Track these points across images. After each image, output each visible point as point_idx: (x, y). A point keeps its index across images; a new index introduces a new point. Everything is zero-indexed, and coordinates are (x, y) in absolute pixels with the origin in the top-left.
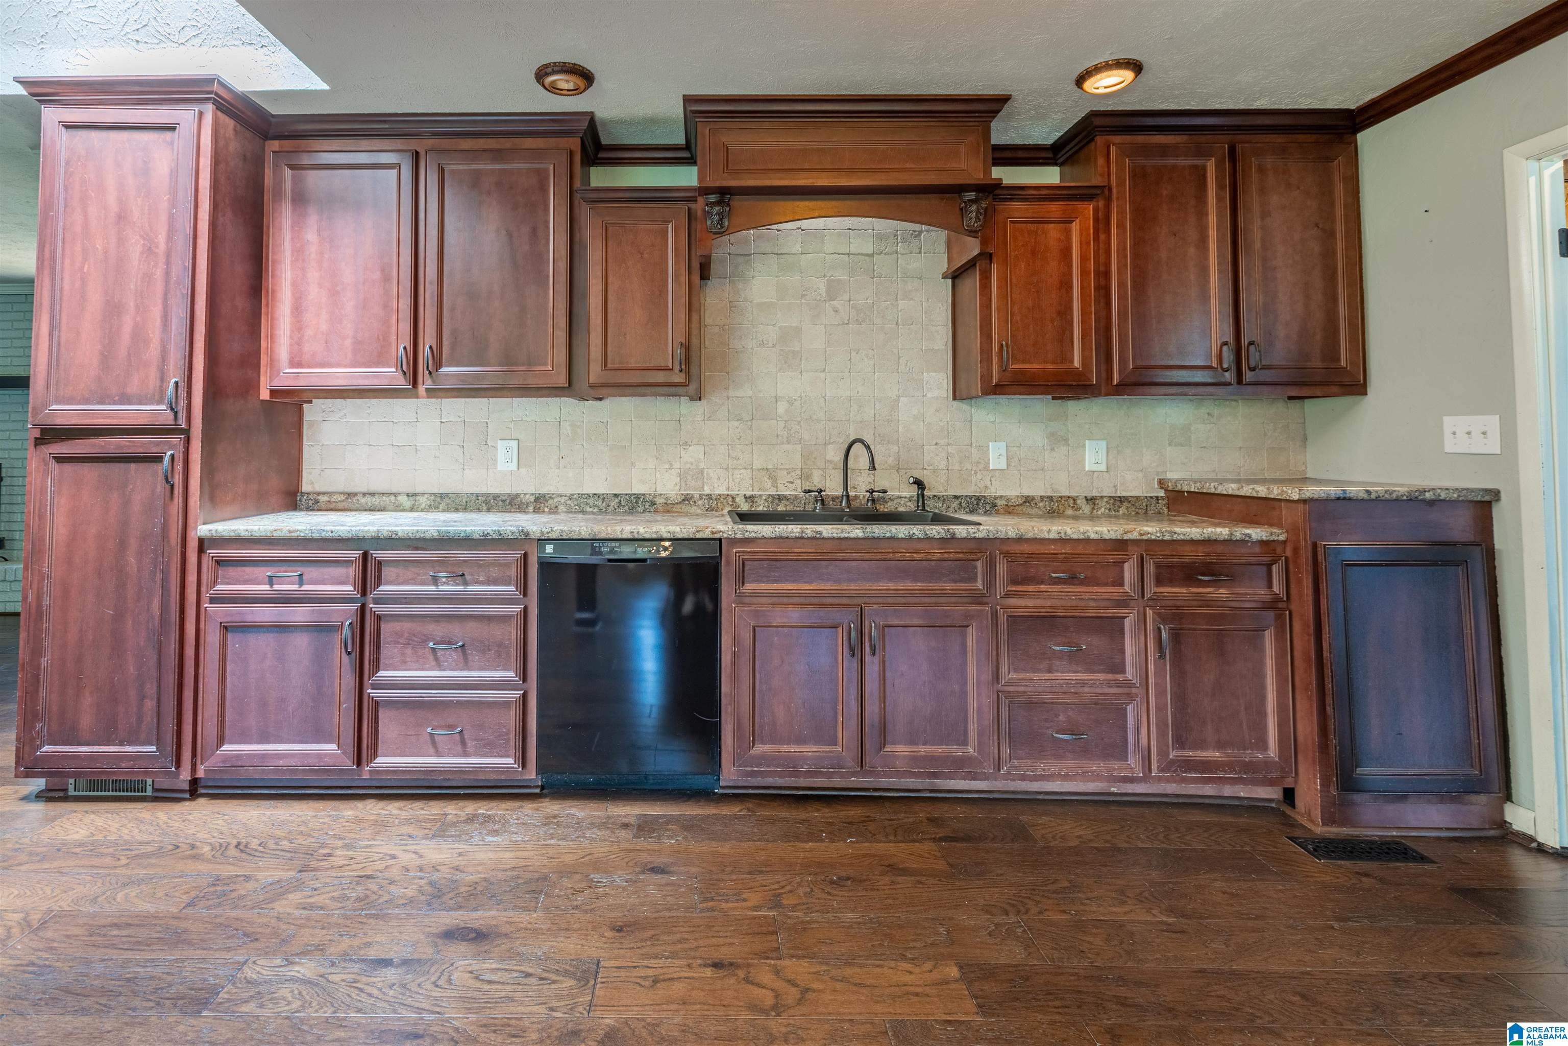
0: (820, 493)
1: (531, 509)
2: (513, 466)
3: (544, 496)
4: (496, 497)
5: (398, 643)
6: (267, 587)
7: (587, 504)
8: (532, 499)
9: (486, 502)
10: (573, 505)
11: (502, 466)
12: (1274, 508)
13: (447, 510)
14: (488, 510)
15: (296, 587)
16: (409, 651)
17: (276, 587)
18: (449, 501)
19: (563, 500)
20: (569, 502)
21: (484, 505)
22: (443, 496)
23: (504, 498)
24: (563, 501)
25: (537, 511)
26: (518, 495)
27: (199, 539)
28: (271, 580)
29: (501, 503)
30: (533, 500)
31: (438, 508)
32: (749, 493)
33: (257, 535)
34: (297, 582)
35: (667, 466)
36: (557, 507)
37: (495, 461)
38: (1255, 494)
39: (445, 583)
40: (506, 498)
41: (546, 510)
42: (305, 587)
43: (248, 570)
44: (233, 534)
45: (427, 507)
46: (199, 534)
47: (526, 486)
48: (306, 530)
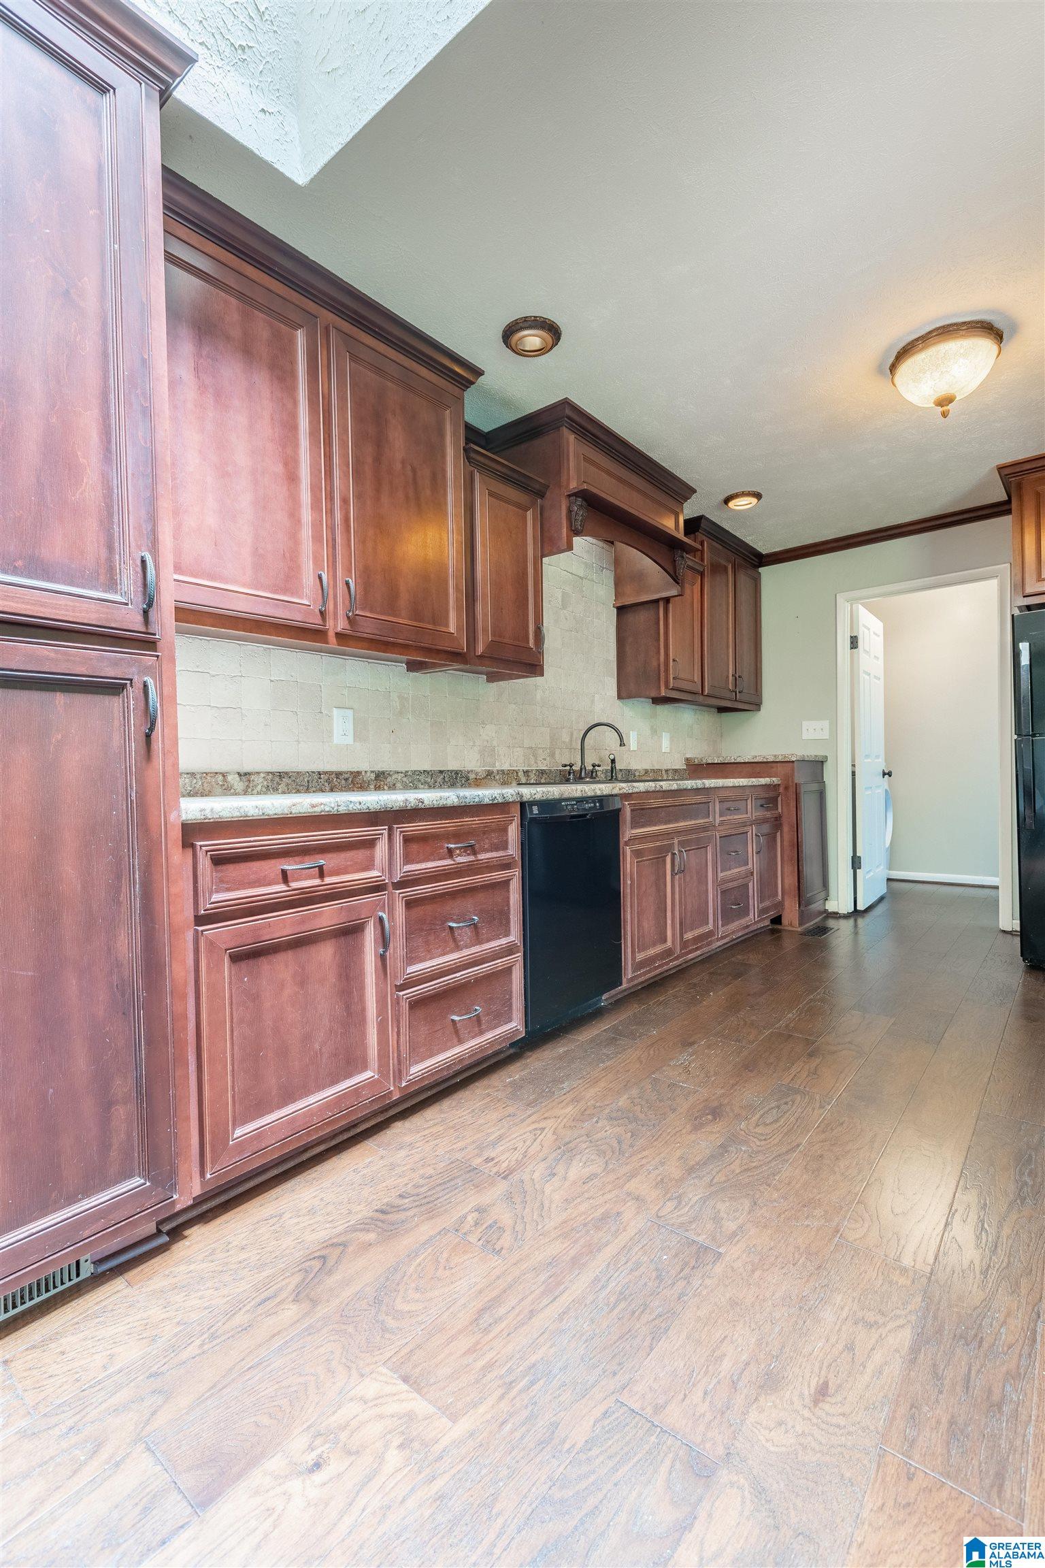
0: (571, 767)
1: (372, 787)
2: (350, 740)
3: (383, 773)
4: (338, 774)
5: (422, 930)
6: (283, 887)
7: (419, 781)
8: (373, 776)
9: (329, 781)
10: (408, 782)
11: (338, 739)
12: (773, 768)
13: (287, 791)
14: (332, 790)
15: (317, 882)
16: (431, 938)
17: (294, 885)
18: (290, 781)
19: (399, 776)
20: (405, 779)
21: (326, 784)
22: (281, 775)
23: (346, 776)
24: (399, 778)
25: (378, 788)
26: (359, 773)
27: (182, 824)
28: (285, 877)
29: (343, 781)
30: (373, 778)
31: (277, 790)
32: (525, 769)
33: (271, 813)
34: (317, 875)
35: (471, 744)
36: (394, 785)
37: (331, 732)
38: (765, 760)
39: (459, 855)
40: (348, 775)
41: (385, 787)
42: (328, 880)
43: (256, 866)
44: (238, 814)
45: (264, 789)
46: (184, 817)
47: (363, 763)
48: (330, 803)
